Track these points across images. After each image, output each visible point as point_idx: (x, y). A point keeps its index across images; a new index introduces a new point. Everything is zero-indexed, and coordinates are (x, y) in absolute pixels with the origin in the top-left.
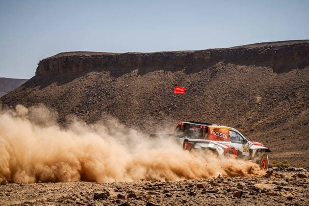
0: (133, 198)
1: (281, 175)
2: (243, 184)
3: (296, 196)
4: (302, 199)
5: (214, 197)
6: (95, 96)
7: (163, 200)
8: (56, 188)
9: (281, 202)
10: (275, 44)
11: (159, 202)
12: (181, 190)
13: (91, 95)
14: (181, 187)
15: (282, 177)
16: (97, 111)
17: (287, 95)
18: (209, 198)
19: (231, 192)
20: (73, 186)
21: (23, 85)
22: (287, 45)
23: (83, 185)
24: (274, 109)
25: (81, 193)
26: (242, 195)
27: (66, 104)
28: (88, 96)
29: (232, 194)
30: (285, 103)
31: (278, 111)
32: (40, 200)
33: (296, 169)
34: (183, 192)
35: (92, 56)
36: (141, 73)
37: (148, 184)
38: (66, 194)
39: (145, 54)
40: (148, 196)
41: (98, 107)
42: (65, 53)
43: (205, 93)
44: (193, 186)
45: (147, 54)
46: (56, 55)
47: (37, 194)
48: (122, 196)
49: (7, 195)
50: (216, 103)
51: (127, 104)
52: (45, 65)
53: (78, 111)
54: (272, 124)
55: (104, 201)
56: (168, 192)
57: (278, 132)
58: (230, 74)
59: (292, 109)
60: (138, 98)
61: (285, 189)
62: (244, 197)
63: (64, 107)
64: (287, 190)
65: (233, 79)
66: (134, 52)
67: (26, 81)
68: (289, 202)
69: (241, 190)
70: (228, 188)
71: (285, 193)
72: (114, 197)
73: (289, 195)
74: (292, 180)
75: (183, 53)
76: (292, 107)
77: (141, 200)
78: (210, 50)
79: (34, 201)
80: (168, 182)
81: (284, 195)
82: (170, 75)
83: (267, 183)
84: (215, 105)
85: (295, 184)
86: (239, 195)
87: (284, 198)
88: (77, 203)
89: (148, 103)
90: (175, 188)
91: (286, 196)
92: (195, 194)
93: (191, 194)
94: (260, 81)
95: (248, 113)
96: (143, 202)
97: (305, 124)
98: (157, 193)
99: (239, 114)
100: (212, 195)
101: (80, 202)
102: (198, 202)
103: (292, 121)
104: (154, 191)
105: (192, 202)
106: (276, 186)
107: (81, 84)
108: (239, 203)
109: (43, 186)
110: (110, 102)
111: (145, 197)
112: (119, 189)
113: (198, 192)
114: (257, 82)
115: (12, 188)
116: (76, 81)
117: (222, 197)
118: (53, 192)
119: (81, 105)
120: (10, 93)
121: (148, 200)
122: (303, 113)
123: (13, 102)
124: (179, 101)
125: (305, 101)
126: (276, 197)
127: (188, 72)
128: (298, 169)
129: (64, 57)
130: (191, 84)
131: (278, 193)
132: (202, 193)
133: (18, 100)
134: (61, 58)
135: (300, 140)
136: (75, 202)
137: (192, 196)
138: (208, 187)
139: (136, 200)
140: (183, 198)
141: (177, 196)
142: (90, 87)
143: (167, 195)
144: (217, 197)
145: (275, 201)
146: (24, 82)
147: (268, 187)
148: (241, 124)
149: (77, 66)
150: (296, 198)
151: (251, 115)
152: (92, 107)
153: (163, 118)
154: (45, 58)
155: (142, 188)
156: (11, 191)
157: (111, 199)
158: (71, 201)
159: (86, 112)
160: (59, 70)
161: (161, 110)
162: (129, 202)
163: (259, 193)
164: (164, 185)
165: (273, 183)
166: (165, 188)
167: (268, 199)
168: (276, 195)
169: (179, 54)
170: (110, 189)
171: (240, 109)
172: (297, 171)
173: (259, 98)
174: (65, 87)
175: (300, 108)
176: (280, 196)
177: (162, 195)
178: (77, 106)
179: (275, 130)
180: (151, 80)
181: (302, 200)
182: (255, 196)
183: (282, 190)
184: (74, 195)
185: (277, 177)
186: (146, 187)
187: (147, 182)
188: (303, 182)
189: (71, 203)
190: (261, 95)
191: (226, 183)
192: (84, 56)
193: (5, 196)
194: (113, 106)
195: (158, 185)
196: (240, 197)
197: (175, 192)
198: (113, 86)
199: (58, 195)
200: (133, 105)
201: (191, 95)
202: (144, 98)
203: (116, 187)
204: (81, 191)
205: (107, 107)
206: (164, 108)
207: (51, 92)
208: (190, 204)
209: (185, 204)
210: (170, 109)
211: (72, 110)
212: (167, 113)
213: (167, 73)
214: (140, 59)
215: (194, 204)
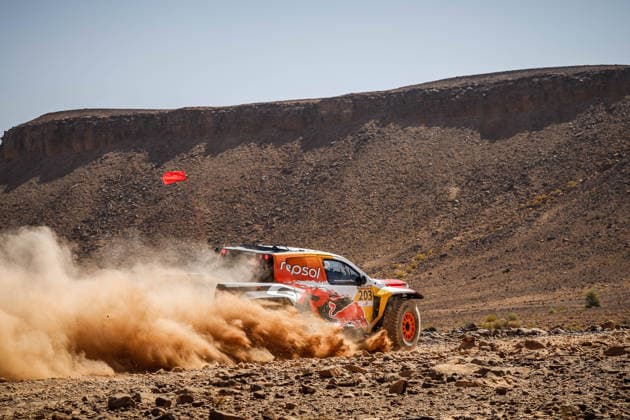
0: (186, 404)
1: (491, 345)
2: (412, 366)
3: (515, 387)
4: (526, 390)
5: (351, 394)
6: (120, 199)
7: (248, 406)
8: (35, 391)
9: (482, 399)
10: (482, 80)
11: (238, 409)
12: (285, 384)
13: (113, 198)
14: (287, 377)
15: (493, 348)
16: (125, 229)
17: (512, 181)
18: (341, 398)
19: (386, 384)
22: (507, 81)
24: (487, 210)
25: (85, 399)
26: (408, 389)
27: (61, 218)
28: (106, 201)
29: (388, 386)
30: (507, 199)
31: (493, 216)
33: (525, 330)
34: (289, 388)
35: (112, 117)
36: (212, 151)
37: (221, 375)
38: (54, 403)
39: (219, 109)
40: (217, 399)
41: (127, 221)
43: (345, 184)
44: (311, 374)
45: (223, 108)
48: (165, 401)
50: (369, 204)
51: (187, 212)
52: (16, 141)
53: (88, 231)
54: (483, 241)
55: (128, 413)
56: (260, 389)
57: (497, 258)
58: (395, 144)
59: (522, 209)
60: (209, 200)
61: (494, 372)
62: (410, 393)
63: (58, 223)
64: (498, 374)
65: (401, 154)
68: (500, 398)
69: (404, 379)
70: (381, 375)
71: (494, 381)
72: (149, 405)
73: (502, 384)
74: (511, 354)
75: (297, 103)
76: (523, 205)
77: (204, 407)
78: (351, 96)
80: (262, 370)
81: (491, 384)
82: (270, 151)
83: (460, 362)
84: (366, 207)
85: (517, 362)
86: (401, 389)
87: (490, 390)
89: (231, 210)
90: (275, 381)
91: (496, 386)
92: (314, 391)
93: (305, 391)
94: (456, 155)
95: (434, 222)
96: (207, 411)
97: (549, 239)
98: (238, 391)
99: (416, 225)
100: (348, 392)
102: (317, 407)
103: (523, 234)
104: (231, 389)
105: (304, 408)
106: (477, 368)
107: (89, 180)
108: (400, 404)
109: (8, 388)
110: (153, 211)
111: (211, 400)
112: (160, 387)
113: (319, 387)
114: (449, 156)
116: (80, 170)
117: (366, 395)
118: (27, 399)
119: (92, 218)
121: (217, 406)
122: (545, 216)
124: (292, 203)
125: (547, 192)
126: (477, 389)
127: (307, 146)
128: (530, 331)
129: (53, 122)
130: (316, 167)
131: (479, 381)
132: (328, 388)
134: (47, 124)
135: (542, 271)
137: (307, 395)
138: (342, 375)
139: (193, 408)
140: (289, 400)
141: (277, 396)
142: (109, 182)
143: (256, 395)
144: (356, 395)
145: (472, 397)
147: (461, 369)
148: (420, 243)
149: (82, 139)
150: (515, 390)
151: (440, 224)
152: (115, 222)
153: (262, 238)
155: (208, 383)
157: (143, 409)
158: (61, 415)
159: (104, 233)
160: (44, 150)
161: (256, 222)
162: (179, 413)
163: (444, 383)
164: (252, 374)
165: (472, 362)
166: (254, 380)
167: (457, 394)
168: (476, 385)
169: (288, 106)
170: (143, 387)
171: (416, 213)
172: (528, 335)
173: (454, 191)
175: (539, 206)
176: (484, 386)
177: (247, 395)
178: (84, 222)
179: (490, 254)
180: (233, 163)
181: (525, 393)
182: (432, 389)
183: (489, 374)
184: (69, 403)
185: (483, 349)
186: (215, 380)
187: (221, 370)
188: (532, 356)
190: (459, 184)
191: (379, 366)
192: (95, 118)
194: (157, 218)
195: (240, 377)
196: (402, 393)
197: (273, 389)
198: (157, 177)
199: (37, 404)
200: (199, 215)
201: (316, 189)
202: (220, 199)
203: (156, 384)
204: (84, 395)
205: (146, 221)
206: (263, 219)
207: (28, 195)
208: (301, 412)
209: (291, 412)
210: (274, 219)
211: (75, 230)
212: (270, 227)
213: (266, 147)
214: (210, 120)
215: (309, 411)
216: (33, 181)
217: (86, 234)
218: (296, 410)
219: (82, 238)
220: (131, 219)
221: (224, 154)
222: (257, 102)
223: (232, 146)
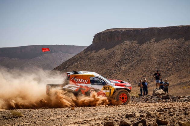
0: (149, 117)
6: (129, 55)
7: (168, 118)
8: (104, 112)
11: (165, 119)
13: (127, 55)
14: (180, 109)
16: (130, 64)
20: (114, 110)
21: (85, 50)
23: (120, 109)
25: (119, 114)
27: (111, 60)
28: (125, 56)
32: (93, 119)
34: (181, 113)
35: (127, 30)
36: (157, 41)
37: (160, 108)
38: (109, 115)
39: (159, 28)
40: (158, 115)
41: (131, 62)
42: (110, 29)
45: (160, 28)
46: (104, 31)
47: (92, 115)
48: (142, 115)
49: (74, 116)
51: (149, 59)
52: (98, 37)
53: (119, 64)
55: (132, 119)
56: (171, 113)
60: (156, 55)
63: (111, 62)
66: (152, 27)
67: (87, 47)
72: (138, 117)
77: (154, 118)
79: (90, 119)
80: (172, 107)
82: (175, 41)
88: (115, 120)
89: (162, 58)
90: (176, 111)
92: (188, 114)
93: (185, 114)
96: (155, 119)
98: (165, 113)
101: (117, 120)
104: (163, 113)
105: (185, 119)
107: (120, 49)
109: (96, 110)
110: (139, 58)
111: (157, 116)
112: (141, 111)
115: (77, 112)
116: (117, 46)
118: (101, 114)
119: (121, 60)
120: (78, 55)
121: (158, 118)
123: (79, 60)
124: (181, 57)
127: (186, 40)
129: (109, 32)
130: (189, 46)
133: (82, 59)
134: (107, 32)
136: (114, 120)
137: (186, 115)
139: (151, 118)
140: (180, 116)
141: (177, 115)
142: (126, 50)
143: (170, 115)
146: (86, 48)
149: (118, 37)
152: (127, 62)
153: (172, 67)
154: (98, 33)
155: (156, 110)
156: (77, 114)
157: (136, 118)
158: (112, 119)
159: (124, 65)
160: (106, 40)
161: (170, 62)
162: (147, 119)
164: (169, 108)
166: (170, 110)
169: (180, 27)
170: (136, 111)
174: (111, 50)
177: (167, 115)
178: (118, 62)
180: (163, 44)
184: (114, 115)
186: (158, 110)
187: (159, 107)
189: (112, 120)
192: (122, 31)
193: (73, 117)
194: (140, 61)
195: (165, 109)
197: (176, 113)
198: (140, 48)
199: (105, 115)
200: (153, 60)
201: (189, 53)
202: (159, 55)
203: (140, 110)
204: (118, 113)
205: (137, 62)
206: (172, 61)
207: (102, 53)
208: (184, 120)
209: (181, 120)
210: (176, 62)
211: (116, 64)
212: (174, 64)
213: (173, 40)
214: (156, 31)
215: (187, 120)
216: (103, 49)
217: (118, 65)
218: (183, 120)
219: (117, 66)
220: (132, 61)
221: (161, 42)
222: (171, 26)
223: (163, 39)
